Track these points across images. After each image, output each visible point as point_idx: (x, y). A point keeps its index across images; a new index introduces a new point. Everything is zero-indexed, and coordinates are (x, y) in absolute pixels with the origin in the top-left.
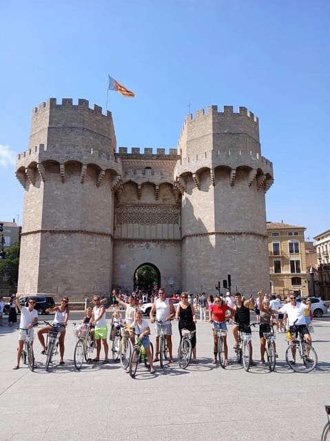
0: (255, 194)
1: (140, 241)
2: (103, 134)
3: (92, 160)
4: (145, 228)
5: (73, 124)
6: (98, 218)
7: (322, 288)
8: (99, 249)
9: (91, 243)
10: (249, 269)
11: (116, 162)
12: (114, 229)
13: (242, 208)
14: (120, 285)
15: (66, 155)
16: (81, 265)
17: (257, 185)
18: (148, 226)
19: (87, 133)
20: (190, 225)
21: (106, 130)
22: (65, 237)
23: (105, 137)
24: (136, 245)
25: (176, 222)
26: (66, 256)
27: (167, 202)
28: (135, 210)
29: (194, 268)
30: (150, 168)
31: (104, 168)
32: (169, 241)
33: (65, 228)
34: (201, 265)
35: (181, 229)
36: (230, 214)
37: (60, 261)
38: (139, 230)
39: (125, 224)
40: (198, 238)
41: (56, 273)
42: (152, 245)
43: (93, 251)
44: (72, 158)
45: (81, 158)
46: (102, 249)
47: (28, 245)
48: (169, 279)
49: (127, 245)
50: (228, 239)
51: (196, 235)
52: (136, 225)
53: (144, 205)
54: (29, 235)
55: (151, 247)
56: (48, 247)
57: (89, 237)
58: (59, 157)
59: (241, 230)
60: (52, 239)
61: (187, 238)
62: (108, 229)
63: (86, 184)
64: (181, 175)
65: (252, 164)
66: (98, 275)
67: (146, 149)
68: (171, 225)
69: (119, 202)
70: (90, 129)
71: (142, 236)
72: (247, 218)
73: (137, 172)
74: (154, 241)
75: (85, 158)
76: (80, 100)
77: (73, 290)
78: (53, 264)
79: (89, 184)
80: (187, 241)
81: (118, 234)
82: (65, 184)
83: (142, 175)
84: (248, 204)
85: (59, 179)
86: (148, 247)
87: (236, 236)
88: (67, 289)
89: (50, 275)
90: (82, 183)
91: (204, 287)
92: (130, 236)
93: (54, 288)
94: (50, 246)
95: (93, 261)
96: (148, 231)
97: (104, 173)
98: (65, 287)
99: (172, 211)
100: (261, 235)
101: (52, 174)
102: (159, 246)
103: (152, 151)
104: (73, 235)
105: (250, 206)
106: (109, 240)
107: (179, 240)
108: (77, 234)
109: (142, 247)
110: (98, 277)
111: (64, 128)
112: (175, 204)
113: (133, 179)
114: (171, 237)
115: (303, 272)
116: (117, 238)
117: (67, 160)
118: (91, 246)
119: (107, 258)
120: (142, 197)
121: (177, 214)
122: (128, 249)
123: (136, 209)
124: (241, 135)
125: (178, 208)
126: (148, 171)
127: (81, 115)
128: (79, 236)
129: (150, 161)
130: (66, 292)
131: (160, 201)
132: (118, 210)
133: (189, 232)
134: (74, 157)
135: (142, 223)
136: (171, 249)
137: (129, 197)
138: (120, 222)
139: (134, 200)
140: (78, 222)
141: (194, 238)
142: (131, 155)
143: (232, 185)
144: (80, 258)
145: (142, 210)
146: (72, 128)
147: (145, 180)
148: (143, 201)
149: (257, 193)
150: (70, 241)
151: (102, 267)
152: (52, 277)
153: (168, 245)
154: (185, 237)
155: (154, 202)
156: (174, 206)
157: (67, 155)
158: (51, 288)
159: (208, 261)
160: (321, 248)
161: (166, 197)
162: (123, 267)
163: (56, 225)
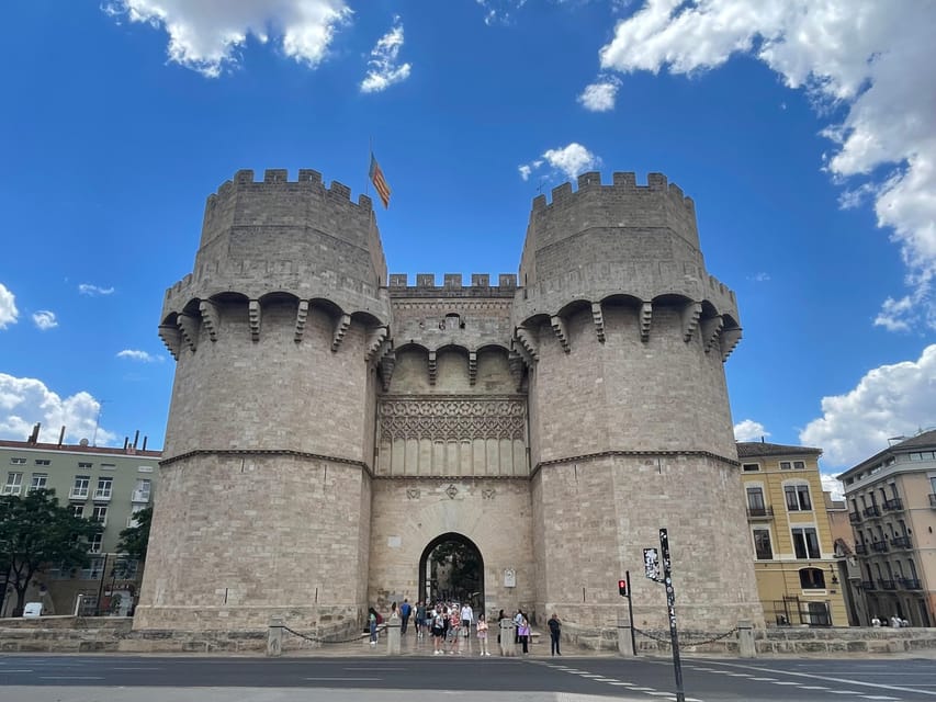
0: (701, 362)
1: (435, 480)
2: (352, 242)
3: (321, 290)
4: (446, 450)
5: (286, 219)
6: (331, 422)
7: (873, 597)
8: (332, 498)
9: (313, 480)
10: (702, 543)
11: (378, 297)
12: (376, 452)
13: (672, 393)
14: (387, 587)
15: (264, 281)
16: (286, 534)
17: (704, 341)
18: (452, 447)
19: (314, 238)
20: (550, 437)
21: (359, 234)
22: (252, 468)
23: (355, 247)
24: (425, 490)
25: (518, 436)
26: (253, 513)
27: (496, 391)
28: (424, 409)
29: (563, 542)
30: (457, 315)
31: (350, 311)
32: (503, 479)
33: (254, 445)
34: (579, 535)
35: (529, 450)
36: (645, 406)
37: (235, 524)
38: (433, 455)
39: (401, 441)
40: (570, 468)
41: (226, 554)
42: (462, 490)
43: (317, 501)
44: (275, 288)
45: (296, 285)
46: (339, 499)
47: (170, 488)
48: (503, 573)
49: (404, 490)
50: (643, 468)
51: (565, 462)
52: (426, 444)
53: (442, 398)
54: (174, 465)
55: (459, 496)
56: (211, 492)
57: (307, 467)
58: (248, 286)
59: (673, 446)
60: (222, 472)
61: (544, 470)
62: (355, 449)
63: (307, 345)
64: (523, 324)
65: (688, 291)
66: (329, 561)
67: (447, 277)
68: (506, 443)
69: (387, 391)
70: (322, 229)
71: (439, 471)
72: (686, 415)
73: (427, 323)
74: (466, 480)
75: (303, 285)
76: (302, 172)
77: (263, 597)
78: (220, 533)
79: (314, 345)
80: (545, 477)
81: (383, 465)
82: (260, 346)
83: (437, 330)
84: (688, 384)
85: (249, 334)
86: (452, 494)
87: (664, 461)
88: (250, 596)
89: (211, 558)
90: (298, 341)
91: (590, 591)
92: (412, 471)
93: (217, 591)
94: (216, 488)
95: (315, 526)
96: (453, 458)
97: (347, 320)
98: (244, 589)
99: (506, 409)
100: (724, 460)
101: (232, 325)
102: (478, 493)
103: (460, 281)
104: (270, 461)
105: (692, 388)
106: (358, 475)
107: (525, 478)
108: (280, 460)
109: (439, 494)
110: (326, 566)
111: (265, 227)
112: (515, 392)
113: (418, 339)
114: (507, 472)
115: (827, 555)
116: (380, 474)
117: (265, 293)
118: (312, 488)
119: (351, 519)
120: (439, 379)
121: (521, 418)
122: (407, 500)
123: (427, 408)
124: (657, 231)
125: (520, 403)
126: (453, 322)
127: (303, 200)
128: (284, 466)
129: (455, 300)
130: (247, 605)
131: (480, 389)
132: (385, 410)
133: (547, 455)
134: (281, 284)
135: (439, 438)
136: (507, 500)
137: (410, 380)
138: (387, 437)
139: (422, 387)
140: (282, 432)
141: (560, 469)
142: (416, 289)
143: (645, 339)
144: (284, 518)
145: (438, 409)
146: (282, 228)
147: (446, 341)
148: (440, 389)
149: (706, 359)
150: (262, 477)
151: (338, 542)
152: (217, 565)
153: (499, 489)
154: (539, 468)
155: (466, 389)
156: (511, 398)
157: (267, 281)
158: (212, 591)
159: (596, 524)
160: (859, 501)
161: (494, 379)
162: (394, 542)
163: (233, 438)
